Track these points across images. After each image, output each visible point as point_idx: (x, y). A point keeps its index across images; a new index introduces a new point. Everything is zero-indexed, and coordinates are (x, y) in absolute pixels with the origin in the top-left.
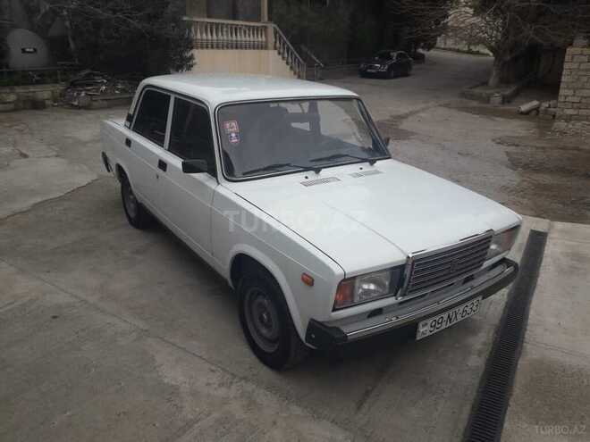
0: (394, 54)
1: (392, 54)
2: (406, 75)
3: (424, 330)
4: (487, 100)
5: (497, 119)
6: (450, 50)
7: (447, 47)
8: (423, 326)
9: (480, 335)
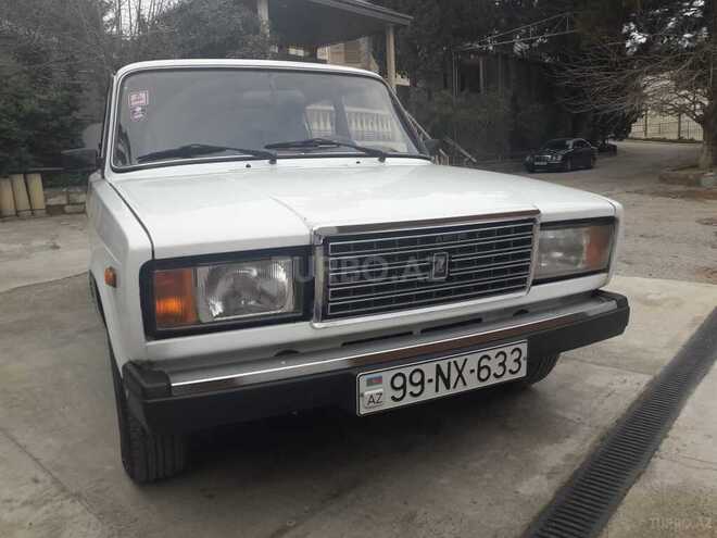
0: (570, 143)
1: (568, 142)
2: (589, 167)
3: (376, 395)
4: (698, 183)
5: (709, 201)
6: (653, 140)
7: (649, 137)
8: (370, 383)
9: (569, 441)
